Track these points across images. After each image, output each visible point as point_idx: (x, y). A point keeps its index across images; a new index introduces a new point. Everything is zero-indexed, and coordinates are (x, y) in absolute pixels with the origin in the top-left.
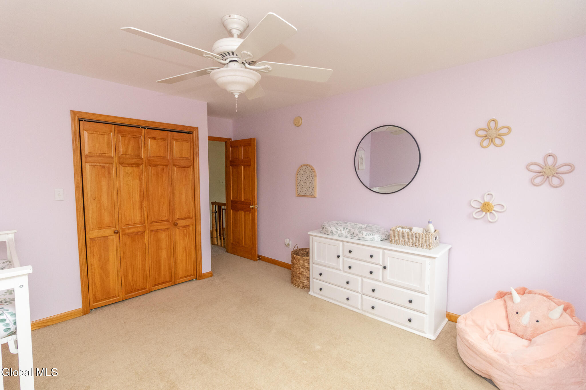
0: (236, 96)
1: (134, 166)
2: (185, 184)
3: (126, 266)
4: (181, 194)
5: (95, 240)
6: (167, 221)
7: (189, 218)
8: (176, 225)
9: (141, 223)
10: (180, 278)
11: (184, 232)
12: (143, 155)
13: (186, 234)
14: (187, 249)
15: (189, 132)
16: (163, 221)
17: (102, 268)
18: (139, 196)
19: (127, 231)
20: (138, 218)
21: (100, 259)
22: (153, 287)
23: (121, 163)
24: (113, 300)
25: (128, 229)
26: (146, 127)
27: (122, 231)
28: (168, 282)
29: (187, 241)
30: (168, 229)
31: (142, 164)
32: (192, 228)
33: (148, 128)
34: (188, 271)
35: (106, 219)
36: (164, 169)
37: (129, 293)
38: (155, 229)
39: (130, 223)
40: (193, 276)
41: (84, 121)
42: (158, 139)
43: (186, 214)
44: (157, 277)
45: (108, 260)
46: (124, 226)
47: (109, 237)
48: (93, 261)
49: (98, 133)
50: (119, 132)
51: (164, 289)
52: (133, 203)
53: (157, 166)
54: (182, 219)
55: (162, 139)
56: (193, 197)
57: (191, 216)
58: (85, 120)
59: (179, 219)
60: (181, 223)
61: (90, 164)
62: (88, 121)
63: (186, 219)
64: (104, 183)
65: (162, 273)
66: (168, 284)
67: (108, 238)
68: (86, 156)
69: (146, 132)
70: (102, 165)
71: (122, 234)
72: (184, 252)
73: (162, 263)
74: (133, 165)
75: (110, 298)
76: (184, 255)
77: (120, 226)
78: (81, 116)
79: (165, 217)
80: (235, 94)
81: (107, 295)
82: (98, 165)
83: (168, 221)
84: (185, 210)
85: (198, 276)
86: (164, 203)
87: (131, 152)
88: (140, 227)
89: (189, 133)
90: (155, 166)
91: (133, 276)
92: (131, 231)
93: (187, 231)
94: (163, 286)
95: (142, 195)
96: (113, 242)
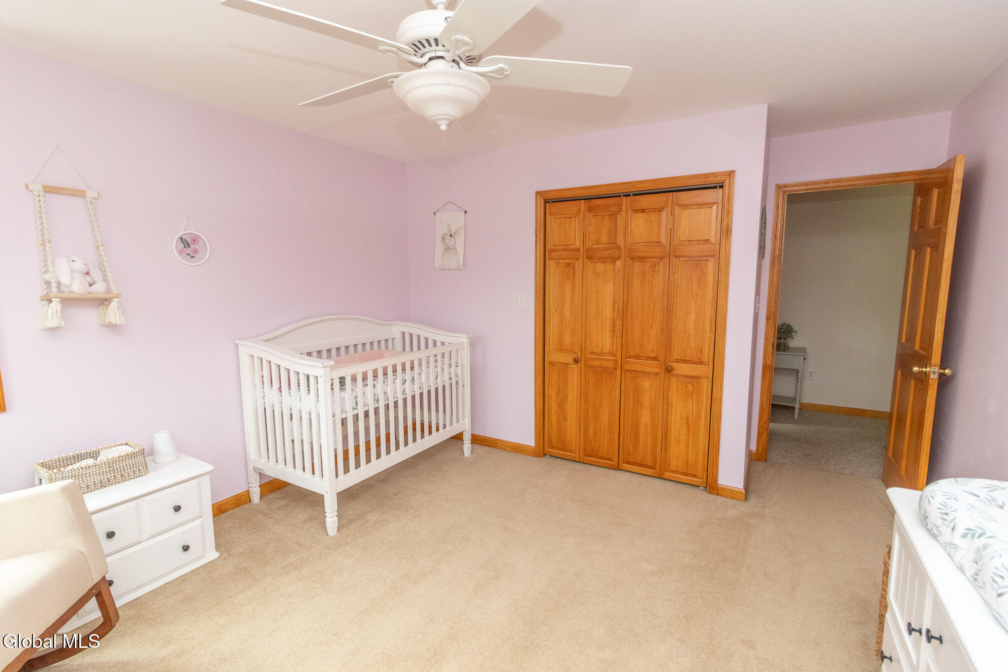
0: (443, 127)
1: (608, 261)
2: (697, 295)
3: (588, 415)
4: (688, 313)
5: (554, 365)
6: (655, 359)
7: (701, 363)
8: (669, 370)
9: (611, 353)
10: (673, 472)
11: (686, 387)
12: (620, 241)
13: (692, 392)
14: (691, 422)
15: (715, 185)
16: (648, 358)
17: (559, 405)
18: (611, 311)
19: (592, 363)
20: (608, 346)
21: (558, 392)
22: (623, 464)
23: (590, 258)
24: (569, 455)
25: (595, 359)
26: (630, 193)
27: (586, 361)
28: (650, 468)
29: (693, 406)
30: (657, 374)
31: (619, 258)
32: (705, 384)
33: (634, 195)
34: (690, 464)
35: (567, 340)
36: (657, 265)
37: (589, 456)
38: (634, 369)
39: (596, 351)
40: (700, 478)
41: (552, 202)
42: (650, 210)
43: (695, 354)
44: (631, 451)
45: (567, 397)
46: (588, 354)
47: (570, 366)
48: (551, 392)
49: (565, 216)
50: (590, 210)
51: (642, 476)
52: (602, 321)
53: (645, 260)
54: (684, 361)
55: (657, 210)
56: (713, 320)
57: (705, 359)
58: (552, 200)
59: (677, 361)
60: (683, 369)
61: (554, 261)
62: (556, 202)
63: (694, 363)
64: (568, 288)
65: (641, 446)
66: (649, 471)
67: (568, 367)
68: (551, 251)
69: (628, 202)
70: (567, 261)
71: (585, 366)
72: (685, 427)
73: (642, 430)
74: (606, 261)
75: (564, 450)
76: (684, 432)
77: (583, 352)
78: (549, 196)
79: (653, 351)
80: (440, 122)
81: (563, 445)
82: (563, 261)
83: (658, 361)
84: (693, 345)
85: (711, 486)
86: (651, 326)
87: (604, 239)
88: (609, 360)
89: (715, 187)
90: (642, 259)
91: (595, 433)
92: (597, 363)
93: (693, 386)
94: (640, 469)
95: (616, 309)
96: (574, 373)
